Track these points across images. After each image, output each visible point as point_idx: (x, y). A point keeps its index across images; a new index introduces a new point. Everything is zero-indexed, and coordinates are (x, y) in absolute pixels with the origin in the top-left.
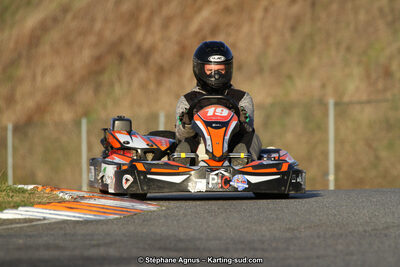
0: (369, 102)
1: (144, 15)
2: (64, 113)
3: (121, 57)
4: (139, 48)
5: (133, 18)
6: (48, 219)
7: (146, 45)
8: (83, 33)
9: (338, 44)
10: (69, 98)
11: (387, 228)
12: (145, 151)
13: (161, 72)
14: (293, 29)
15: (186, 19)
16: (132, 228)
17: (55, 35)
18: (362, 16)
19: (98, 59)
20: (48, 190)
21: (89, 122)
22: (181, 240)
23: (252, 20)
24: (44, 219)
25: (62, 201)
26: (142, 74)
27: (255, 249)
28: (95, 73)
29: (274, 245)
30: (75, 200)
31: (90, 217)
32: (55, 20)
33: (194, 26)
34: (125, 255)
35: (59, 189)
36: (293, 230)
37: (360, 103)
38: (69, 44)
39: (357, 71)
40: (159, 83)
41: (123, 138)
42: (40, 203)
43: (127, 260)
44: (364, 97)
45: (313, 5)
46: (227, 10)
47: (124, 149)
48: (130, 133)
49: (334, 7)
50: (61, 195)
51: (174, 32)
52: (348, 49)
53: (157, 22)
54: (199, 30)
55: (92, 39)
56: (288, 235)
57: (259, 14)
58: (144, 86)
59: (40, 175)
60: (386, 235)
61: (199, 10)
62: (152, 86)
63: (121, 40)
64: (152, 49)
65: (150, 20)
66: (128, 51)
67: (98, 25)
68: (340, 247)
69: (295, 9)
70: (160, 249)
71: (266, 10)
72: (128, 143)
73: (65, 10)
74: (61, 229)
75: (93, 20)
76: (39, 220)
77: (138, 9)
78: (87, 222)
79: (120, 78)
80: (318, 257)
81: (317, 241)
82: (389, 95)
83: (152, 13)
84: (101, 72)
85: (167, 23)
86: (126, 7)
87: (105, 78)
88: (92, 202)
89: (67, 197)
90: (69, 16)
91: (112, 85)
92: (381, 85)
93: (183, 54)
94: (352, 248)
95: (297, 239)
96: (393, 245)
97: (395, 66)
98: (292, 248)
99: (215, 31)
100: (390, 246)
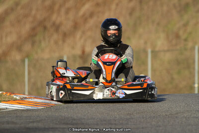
0: (168, 51)
1: (57, 7)
2: (16, 56)
3: (45, 28)
4: (54, 24)
5: (51, 9)
6: (8, 109)
7: (58, 22)
8: (26, 16)
9: (153, 22)
10: (19, 49)
11: (177, 113)
12: (73, 78)
13: (65, 35)
14: (131, 14)
15: (77, 8)
16: (50, 114)
17: (12, 17)
18: (165, 8)
19: (33, 29)
20: (8, 94)
21: (29, 61)
22: (74, 120)
23: (110, 9)
24: (7, 109)
25: (15, 100)
26: (55, 36)
27: (111, 124)
28: (32, 36)
29: (121, 122)
30: (22, 99)
31: (29, 107)
32: (12, 9)
33: (81, 13)
34: (46, 127)
35: (14, 94)
36: (131, 114)
37: (164, 51)
38: (19, 21)
39: (162, 35)
40: (64, 41)
41: (62, 71)
42: (4, 101)
43: (48, 129)
44: (166, 48)
45: (141, 2)
46: (98, 5)
47: (62, 77)
48: (66, 69)
49: (151, 3)
50: (15, 97)
51: (71, 15)
52: (158, 24)
53: (63, 10)
54: (84, 15)
55: (30, 19)
56: (128, 117)
57: (113, 7)
58: (56, 43)
59: (5, 87)
60: (176, 117)
61: (84, 4)
62: (60, 43)
63: (45, 20)
64: (61, 24)
65: (59, 10)
66: (48, 25)
67: (33, 12)
68: (154, 123)
69: (132, 4)
70: (64, 124)
71: (117, 5)
72: (64, 74)
73: (17, 4)
74: (15, 113)
75: (31, 10)
76: (4, 109)
77: (54, 4)
78: (28, 110)
79: (44, 38)
80: (143, 128)
81: (142, 120)
82: (178, 47)
83: (61, 6)
84: (35, 35)
85: (68, 11)
86: (47, 3)
87: (37, 38)
88: (30, 100)
89: (18, 98)
90: (19, 8)
91: (40, 42)
92: (174, 42)
93: (76, 26)
94: (160, 123)
95: (132, 119)
96: (180, 122)
97: (181, 33)
98: (130, 123)
99: (92, 15)
100: (178, 122)
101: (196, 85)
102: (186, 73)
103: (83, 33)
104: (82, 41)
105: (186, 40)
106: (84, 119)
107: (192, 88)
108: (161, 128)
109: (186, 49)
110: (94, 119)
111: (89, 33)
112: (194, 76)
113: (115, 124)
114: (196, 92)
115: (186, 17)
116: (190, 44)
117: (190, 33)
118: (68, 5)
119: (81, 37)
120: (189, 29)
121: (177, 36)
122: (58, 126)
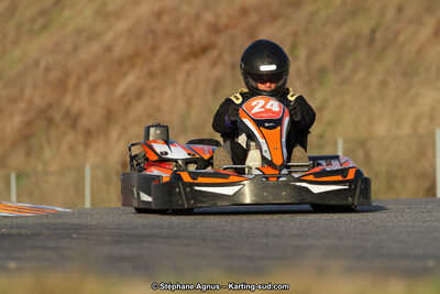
1: (72, 81)
3: (50, 121)
4: (68, 114)
5: (61, 85)
7: (75, 110)
8: (14, 100)
13: (89, 135)
15: (111, 83)
19: (29, 124)
23: (174, 83)
26: (71, 137)
28: (26, 137)
33: (120, 90)
46: (151, 75)
51: (101, 98)
53: (85, 88)
54: (125, 95)
55: (22, 105)
58: (72, 149)
61: (124, 75)
62: (80, 148)
63: (50, 105)
64: (80, 114)
65: (77, 87)
66: (57, 116)
67: (28, 93)
69: (217, 72)
71: (188, 74)
75: (23, 88)
77: (67, 75)
79: (49, 142)
83: (80, 80)
85: (93, 90)
86: (55, 74)
87: (35, 142)
91: (42, 148)
93: (110, 116)
99: (139, 94)
103: (125, 128)
104: (122, 144)
105: (321, 137)
111: (135, 130)
115: (320, 94)
117: (329, 124)
118: (93, 77)
119: (120, 136)
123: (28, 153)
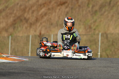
0: (85, 35)
1: (27, 9)
2: (5, 34)
4: (25, 18)
5: (24, 10)
7: (27, 17)
8: (11, 14)
9: (78, 19)
10: (6, 31)
11: (89, 68)
13: (31, 24)
14: (66, 15)
15: (38, 11)
16: (21, 65)
17: (3, 14)
18: (84, 12)
19: (15, 20)
22: (34, 69)
23: (55, 12)
25: (3, 57)
26: (26, 25)
28: (14, 24)
29: (59, 71)
30: (7, 57)
32: (4, 10)
33: (40, 13)
34: (19, 72)
35: (3, 54)
37: (83, 35)
38: (7, 16)
39: (82, 27)
44: (84, 33)
46: (49, 9)
49: (77, 9)
51: (35, 14)
52: (80, 21)
53: (31, 11)
54: (41, 14)
55: (13, 15)
56: (63, 68)
58: (26, 28)
60: (88, 70)
61: (41, 9)
62: (28, 28)
63: (21, 16)
65: (28, 11)
66: (23, 19)
67: (15, 12)
68: (76, 72)
69: (67, 9)
71: (59, 10)
73: (7, 7)
74: (3, 64)
75: (14, 10)
77: (26, 7)
81: (70, 70)
82: (90, 33)
83: (29, 9)
86: (22, 7)
87: (16, 25)
88: (11, 58)
89: (5, 56)
90: (7, 9)
91: (18, 27)
92: (88, 30)
93: (37, 20)
94: (79, 72)
95: (65, 69)
96: (90, 72)
97: (92, 26)
98: (63, 72)
99: (45, 14)
100: (89, 72)
101: (99, 54)
102: (94, 47)
103: (41, 24)
104: (40, 28)
105: (95, 30)
106: (39, 68)
107: (97, 55)
108: (80, 75)
109: (94, 34)
110: (44, 69)
111: (44, 24)
112: (98, 49)
113: (56, 72)
114: (99, 57)
115: (95, 18)
116: (97, 32)
117: (97, 26)
118: (33, 9)
119: (40, 26)
120: (97, 24)
121: (90, 27)
122: (25, 72)
123: (14, 29)
